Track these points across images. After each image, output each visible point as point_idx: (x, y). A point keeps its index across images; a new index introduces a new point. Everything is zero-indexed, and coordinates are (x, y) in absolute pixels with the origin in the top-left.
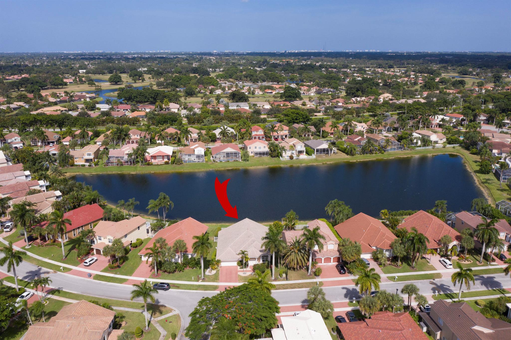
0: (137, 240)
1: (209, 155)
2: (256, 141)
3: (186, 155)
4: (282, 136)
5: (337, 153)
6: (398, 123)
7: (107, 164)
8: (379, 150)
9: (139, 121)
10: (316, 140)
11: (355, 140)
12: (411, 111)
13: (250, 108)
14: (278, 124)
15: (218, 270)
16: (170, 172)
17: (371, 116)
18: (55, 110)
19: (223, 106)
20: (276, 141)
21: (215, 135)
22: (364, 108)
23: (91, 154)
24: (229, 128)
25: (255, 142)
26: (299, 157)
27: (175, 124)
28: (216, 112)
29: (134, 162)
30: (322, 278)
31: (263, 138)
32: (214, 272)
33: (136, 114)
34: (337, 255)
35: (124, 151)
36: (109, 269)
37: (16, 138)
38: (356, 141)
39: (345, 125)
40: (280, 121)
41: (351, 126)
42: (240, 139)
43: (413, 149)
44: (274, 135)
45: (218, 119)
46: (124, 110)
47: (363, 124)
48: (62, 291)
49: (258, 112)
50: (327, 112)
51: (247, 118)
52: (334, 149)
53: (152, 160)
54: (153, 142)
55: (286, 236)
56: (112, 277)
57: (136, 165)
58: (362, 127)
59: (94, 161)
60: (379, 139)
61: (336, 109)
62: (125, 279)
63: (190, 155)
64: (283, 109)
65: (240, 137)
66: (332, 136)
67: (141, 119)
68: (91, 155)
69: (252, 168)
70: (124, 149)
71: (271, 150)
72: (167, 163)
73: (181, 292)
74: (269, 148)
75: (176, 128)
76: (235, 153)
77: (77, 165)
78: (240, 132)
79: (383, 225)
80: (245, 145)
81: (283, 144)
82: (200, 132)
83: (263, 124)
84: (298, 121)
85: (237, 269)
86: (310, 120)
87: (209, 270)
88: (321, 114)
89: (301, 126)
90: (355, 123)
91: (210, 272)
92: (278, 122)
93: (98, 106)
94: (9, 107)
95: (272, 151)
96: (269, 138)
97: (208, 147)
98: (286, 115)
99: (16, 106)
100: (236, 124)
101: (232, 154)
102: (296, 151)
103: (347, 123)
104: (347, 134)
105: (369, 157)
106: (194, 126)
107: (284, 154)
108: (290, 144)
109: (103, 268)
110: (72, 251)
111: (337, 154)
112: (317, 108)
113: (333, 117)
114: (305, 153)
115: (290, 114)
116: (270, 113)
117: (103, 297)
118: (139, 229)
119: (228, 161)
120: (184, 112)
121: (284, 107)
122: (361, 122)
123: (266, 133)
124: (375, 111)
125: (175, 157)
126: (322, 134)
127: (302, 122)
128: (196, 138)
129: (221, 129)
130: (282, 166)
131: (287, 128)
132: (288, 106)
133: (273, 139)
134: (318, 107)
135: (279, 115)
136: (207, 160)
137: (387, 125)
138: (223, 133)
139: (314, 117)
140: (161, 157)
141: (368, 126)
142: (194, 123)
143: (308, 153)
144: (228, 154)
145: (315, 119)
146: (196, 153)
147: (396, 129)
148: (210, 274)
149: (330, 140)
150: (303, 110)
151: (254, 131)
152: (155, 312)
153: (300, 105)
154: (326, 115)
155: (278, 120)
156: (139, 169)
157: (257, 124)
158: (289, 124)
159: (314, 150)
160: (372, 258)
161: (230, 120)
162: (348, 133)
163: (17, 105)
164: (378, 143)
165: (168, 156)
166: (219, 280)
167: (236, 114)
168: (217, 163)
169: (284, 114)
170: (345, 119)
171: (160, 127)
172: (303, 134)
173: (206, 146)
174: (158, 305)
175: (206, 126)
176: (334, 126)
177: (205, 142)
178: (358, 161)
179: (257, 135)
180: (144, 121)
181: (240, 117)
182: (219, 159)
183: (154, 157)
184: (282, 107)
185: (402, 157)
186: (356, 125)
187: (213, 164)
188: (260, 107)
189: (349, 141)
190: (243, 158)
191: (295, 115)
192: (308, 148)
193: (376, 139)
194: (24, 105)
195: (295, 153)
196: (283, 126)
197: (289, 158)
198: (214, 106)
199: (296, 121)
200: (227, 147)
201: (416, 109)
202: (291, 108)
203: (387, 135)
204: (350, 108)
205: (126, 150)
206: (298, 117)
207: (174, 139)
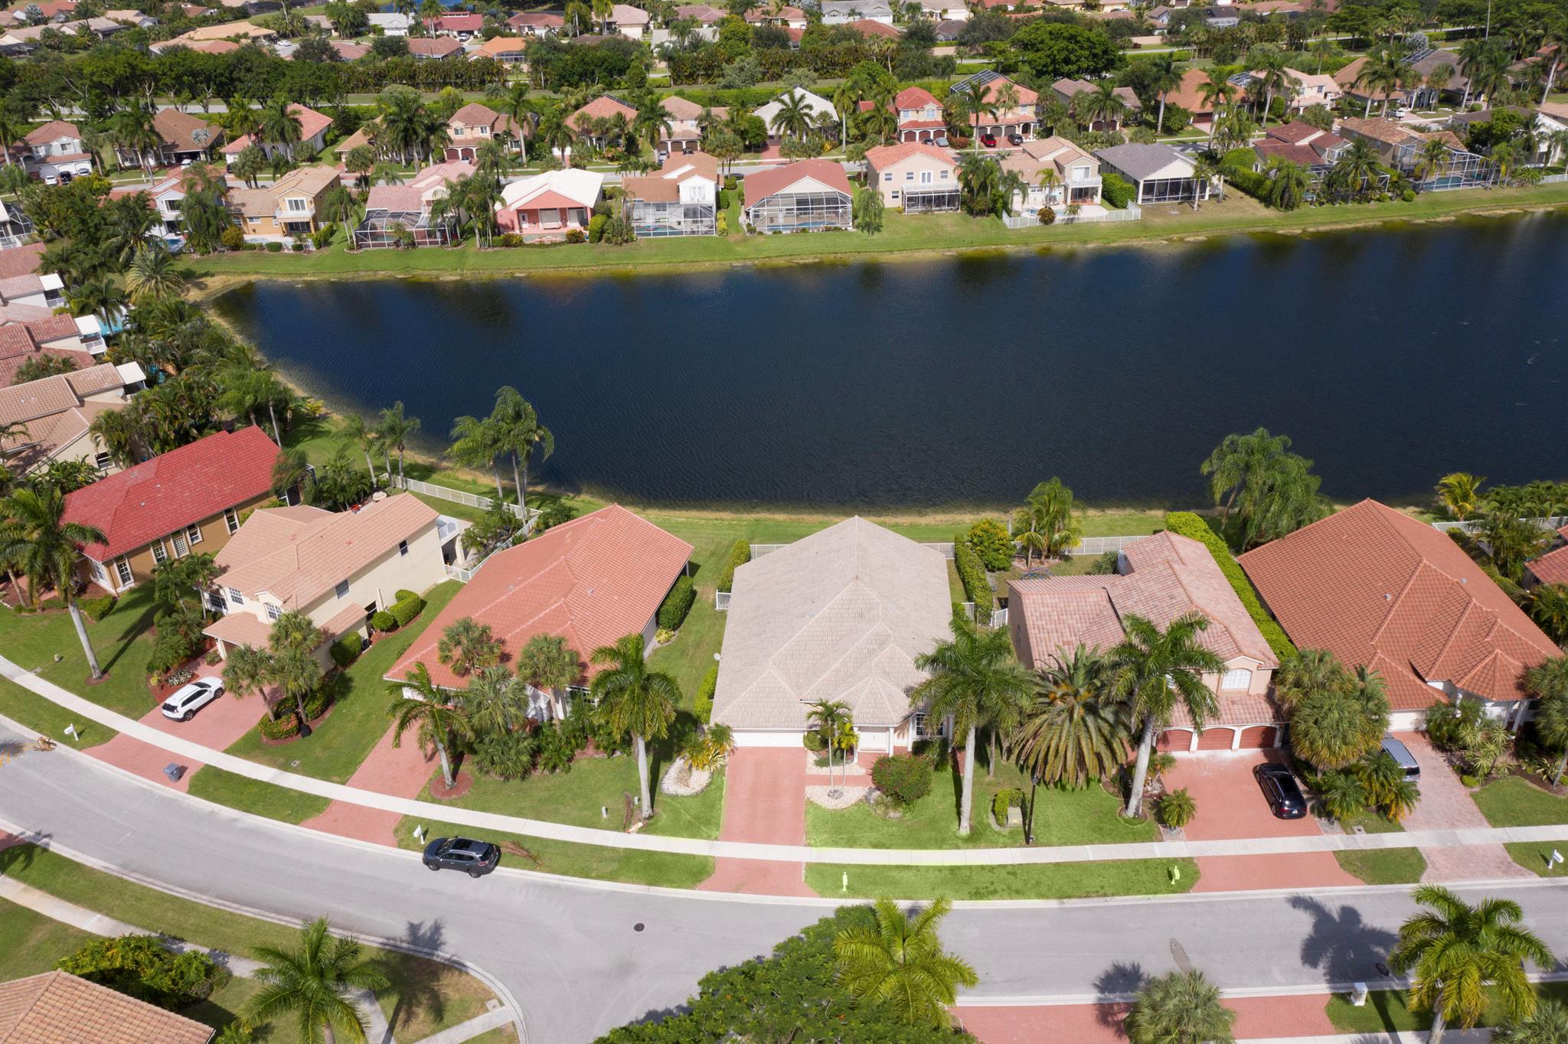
0: (401, 596)
1: (735, 203)
2: (913, 151)
3: (647, 205)
4: (1011, 127)
5: (1225, 197)
6: (1463, 74)
7: (360, 241)
8: (1395, 185)
9: (500, 72)
10: (1146, 143)
11: (1297, 144)
12: (1508, 23)
13: (897, 20)
14: (998, 83)
15: (720, 772)
16: (585, 274)
17: (1347, 45)
18: (232, 35)
19: (801, 12)
20: (988, 146)
21: (760, 125)
22: (1320, 16)
23: (302, 201)
24: (811, 99)
25: (907, 155)
26: (1075, 212)
27: (619, 83)
28: (772, 38)
29: (454, 235)
30: (1194, 836)
31: (939, 134)
32: (700, 778)
33: (497, 47)
34: (1265, 718)
35: (420, 192)
36: (265, 739)
37: (64, 140)
38: (1301, 149)
39: (1256, 81)
40: (1006, 70)
41: (1277, 85)
42: (856, 139)
43: (1533, 177)
44: (981, 124)
45: (778, 63)
46: (460, 33)
47: (1324, 79)
48: (45, 850)
49: (922, 36)
50: (1178, 32)
51: (883, 58)
52: (1215, 180)
53: (525, 225)
54: (536, 154)
55: (1028, 613)
56: (267, 786)
57: (465, 243)
58: (1320, 88)
59: (317, 228)
60: (1398, 139)
61: (1212, 20)
62: (317, 798)
63: (661, 207)
64: (1017, 20)
65: (853, 132)
66: (1205, 127)
67: (507, 66)
68: (303, 208)
69: (896, 257)
70: (421, 185)
71: (967, 184)
72: (575, 238)
73: (546, 887)
74: (963, 178)
75: (622, 100)
76: (831, 199)
77: (252, 247)
78: (854, 111)
79: (1455, 547)
80: (869, 166)
81: (1014, 162)
82: (708, 114)
83: (940, 81)
84: (1074, 68)
85: (803, 766)
86: (1118, 64)
87: (679, 763)
88: (1155, 40)
89: (1087, 86)
90: (1294, 74)
91: (682, 780)
92: (995, 70)
93: (374, 19)
94: (88, 28)
95: (971, 191)
96: (962, 134)
97: (734, 170)
98: (1026, 46)
99: (114, 25)
100: (843, 81)
101: (820, 201)
102: (1066, 189)
103: (1262, 75)
104: (1259, 120)
105: (1351, 216)
106: (688, 89)
107: (1017, 202)
108: (1042, 160)
109: (237, 735)
110: (139, 639)
111: (1225, 203)
112: (1140, 16)
113: (1204, 51)
114: (1098, 199)
115: (1042, 42)
116: (968, 37)
117: (203, 900)
118: (404, 552)
119: (804, 230)
120: (662, 37)
121: (1020, 16)
122: (1311, 71)
123: (950, 115)
124: (1362, 28)
125: (608, 214)
126: (1165, 119)
127: (1087, 71)
128: (694, 137)
129: (783, 102)
130: (1010, 249)
131: (1033, 96)
132: (1035, 10)
133: (976, 139)
134: (1146, 14)
135: (1000, 45)
136: (722, 225)
137: (1420, 80)
138: (792, 117)
139: (1130, 53)
140: (558, 215)
141: (1342, 86)
142: (692, 78)
143: (1111, 198)
144: (802, 202)
145: (1134, 58)
146: (686, 197)
147: (1451, 99)
148: (682, 791)
149: (1195, 142)
150: (1090, 25)
151: (908, 108)
152: (410, 1005)
153: (1078, 9)
154: (1177, 44)
155: (998, 63)
156: (471, 261)
157: (918, 81)
158: (1039, 82)
159: (1137, 184)
160: (1424, 727)
161: (823, 68)
162: (1265, 114)
163: (116, 20)
164: (1389, 155)
165: (581, 210)
166: (718, 825)
167: (845, 44)
168: (761, 239)
169: (1019, 40)
170: (1251, 58)
171: (566, 94)
172: (1091, 120)
173: (726, 169)
174: (430, 963)
175: (734, 92)
176: (1217, 88)
177: (720, 155)
178: (1311, 230)
179: (915, 124)
180: (521, 72)
181: (856, 55)
182: (772, 220)
183: (529, 214)
184: (1013, 16)
185: (1486, 213)
186: (1298, 82)
187: (745, 240)
188: (931, 14)
189: (1276, 149)
190: (859, 220)
191: (1064, 44)
192: (1112, 177)
193: (1382, 139)
194: (137, 20)
195: (1060, 198)
196: (1016, 87)
197: (1036, 217)
198: (768, 13)
199: (1066, 68)
200: (800, 176)
201: (1533, 17)
202: (1047, 19)
203: (1417, 121)
204: (1265, 14)
205: (428, 187)
206: (1072, 51)
207: (613, 143)
